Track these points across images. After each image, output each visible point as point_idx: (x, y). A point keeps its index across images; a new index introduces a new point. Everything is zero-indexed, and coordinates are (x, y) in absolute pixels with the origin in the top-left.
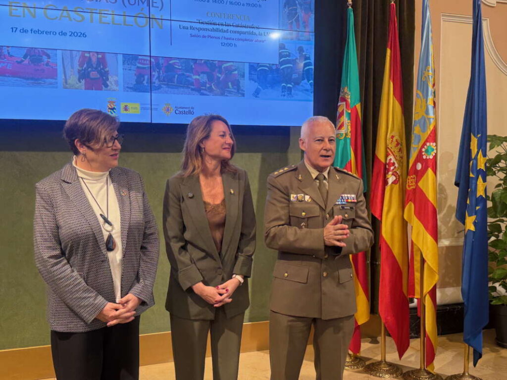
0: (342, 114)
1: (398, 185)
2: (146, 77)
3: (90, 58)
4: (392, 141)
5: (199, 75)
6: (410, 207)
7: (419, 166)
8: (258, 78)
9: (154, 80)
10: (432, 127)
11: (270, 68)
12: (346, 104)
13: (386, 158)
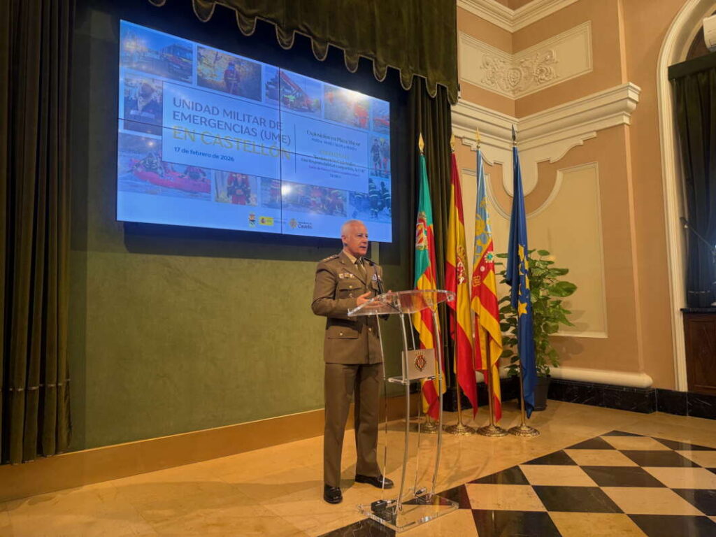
0: (421, 232)
4: (461, 251)
9: (283, 199)
11: (363, 196)
12: (424, 224)
13: (457, 263)
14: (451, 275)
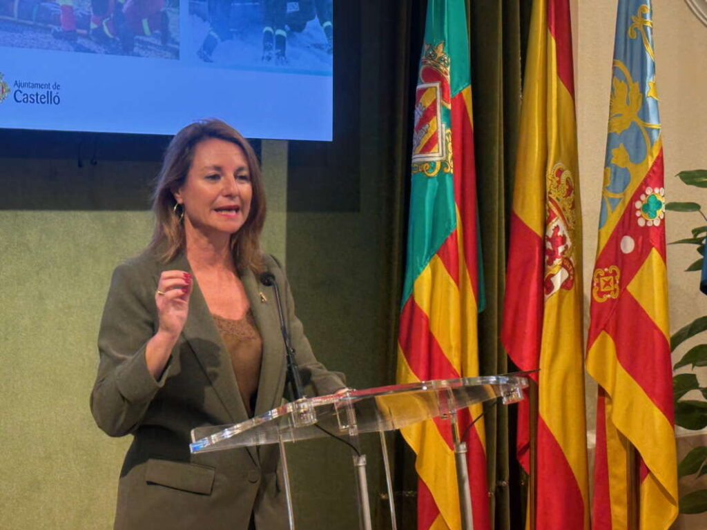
12: (442, 87)
13: (545, 224)
14: (528, 262)
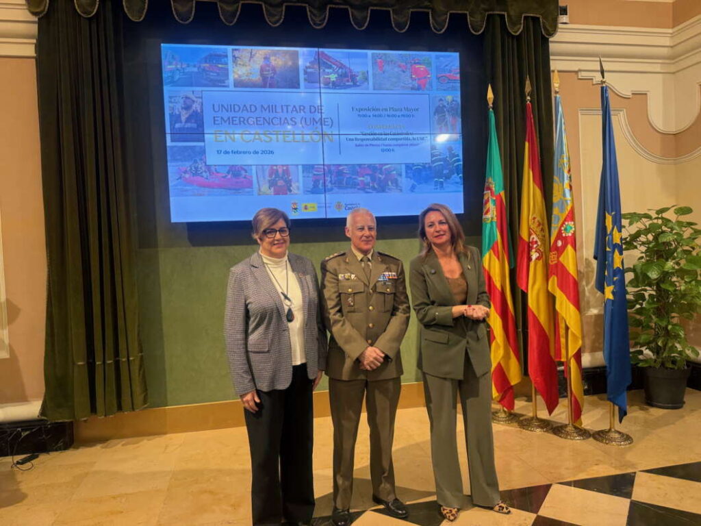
0: (488, 201)
1: (541, 261)
2: (321, 182)
3: (277, 171)
4: (534, 222)
5: (363, 177)
6: (554, 280)
7: (560, 243)
8: (414, 176)
9: (327, 183)
10: (569, 208)
11: (424, 167)
12: (491, 192)
13: (529, 237)
14: (523, 251)
